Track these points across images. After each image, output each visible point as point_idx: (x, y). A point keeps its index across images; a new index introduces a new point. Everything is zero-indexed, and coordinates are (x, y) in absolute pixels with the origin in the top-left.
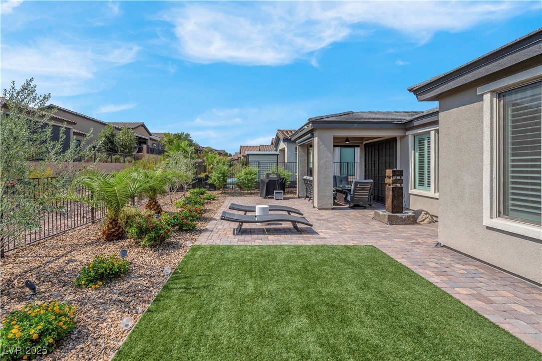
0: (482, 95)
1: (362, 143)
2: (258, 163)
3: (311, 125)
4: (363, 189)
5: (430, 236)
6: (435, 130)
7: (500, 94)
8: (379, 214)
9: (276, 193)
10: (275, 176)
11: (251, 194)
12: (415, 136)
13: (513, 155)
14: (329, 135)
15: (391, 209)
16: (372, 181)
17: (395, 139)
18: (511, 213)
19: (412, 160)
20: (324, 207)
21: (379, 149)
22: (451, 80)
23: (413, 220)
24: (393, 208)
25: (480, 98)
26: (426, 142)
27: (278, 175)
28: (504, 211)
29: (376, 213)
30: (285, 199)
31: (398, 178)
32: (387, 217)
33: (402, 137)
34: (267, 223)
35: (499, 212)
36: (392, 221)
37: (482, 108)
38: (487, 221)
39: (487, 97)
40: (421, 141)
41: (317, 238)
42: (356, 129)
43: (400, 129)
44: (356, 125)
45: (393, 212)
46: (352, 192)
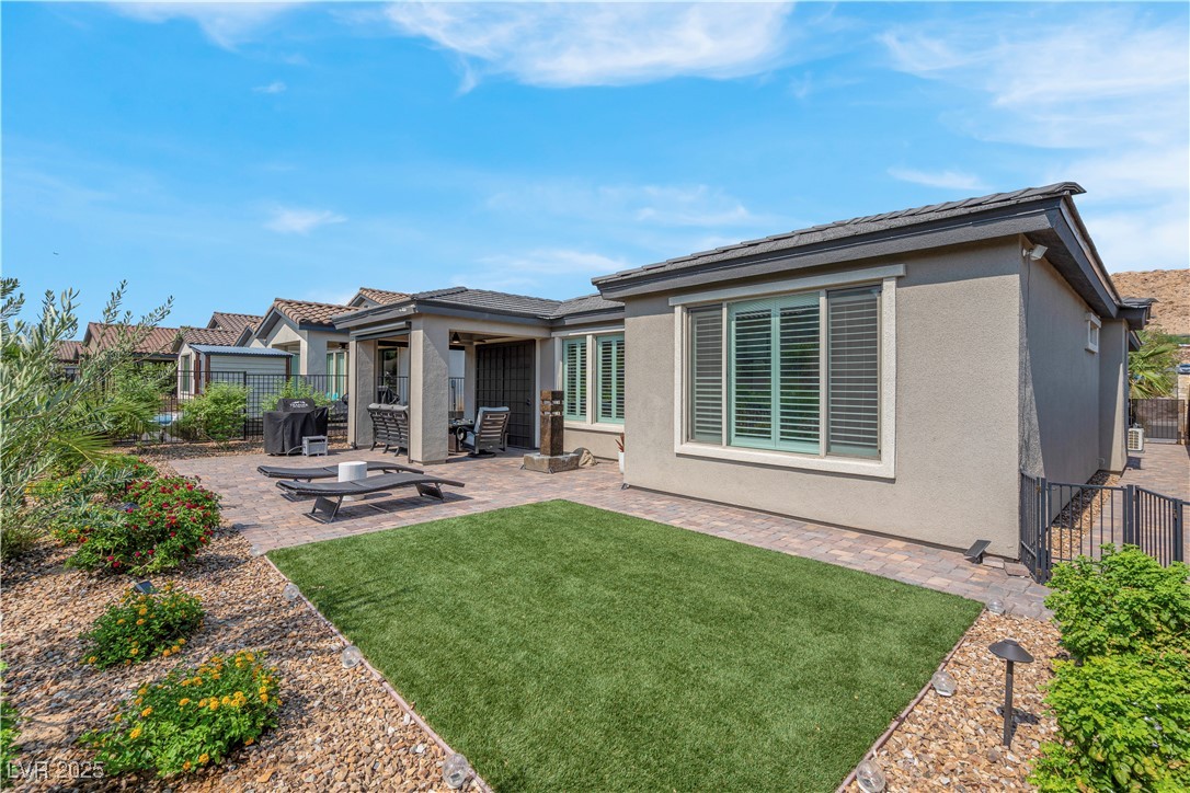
0: (674, 307)
1: (471, 343)
2: (242, 376)
3: (413, 306)
4: (494, 423)
5: (613, 478)
6: (593, 335)
7: (690, 310)
8: (532, 460)
9: (311, 441)
10: (304, 405)
11: (230, 448)
12: (563, 339)
13: (698, 375)
14: (445, 328)
15: (549, 449)
16: (507, 409)
17: (533, 342)
18: (696, 436)
19: (559, 376)
20: (432, 459)
21: (504, 355)
22: (645, 283)
23: (574, 464)
24: (552, 449)
25: (671, 310)
26: (578, 350)
27: (310, 402)
28: (691, 436)
29: (526, 460)
30: (330, 453)
31: (557, 402)
32: (547, 462)
33: (544, 340)
34: (362, 496)
35: (688, 437)
36: (555, 467)
37: (673, 321)
38: (678, 448)
39: (678, 310)
40: (572, 349)
41: (473, 504)
42: (485, 321)
43: (543, 327)
44: (487, 316)
45: (552, 455)
46: (476, 429)
